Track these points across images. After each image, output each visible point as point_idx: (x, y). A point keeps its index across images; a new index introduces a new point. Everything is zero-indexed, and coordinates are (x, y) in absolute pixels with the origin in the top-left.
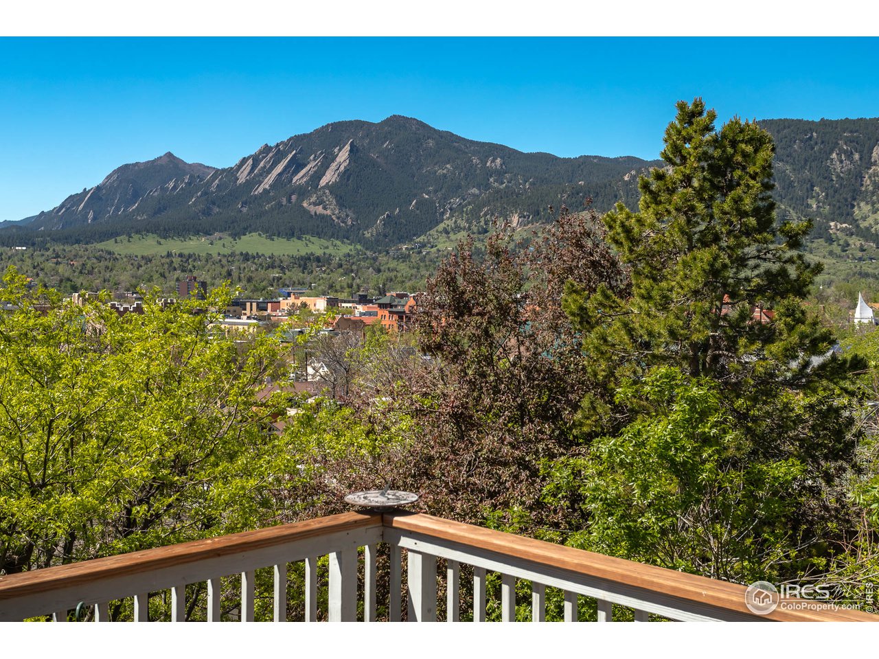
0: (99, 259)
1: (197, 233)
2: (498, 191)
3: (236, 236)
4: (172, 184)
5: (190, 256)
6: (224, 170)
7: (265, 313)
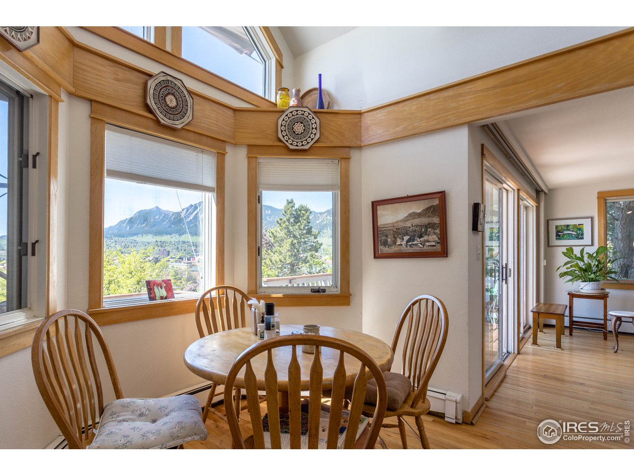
0: (131, 243)
1: (166, 234)
2: (269, 221)
3: (180, 235)
4: (157, 217)
5: (164, 242)
6: (176, 213)
7: (190, 261)
